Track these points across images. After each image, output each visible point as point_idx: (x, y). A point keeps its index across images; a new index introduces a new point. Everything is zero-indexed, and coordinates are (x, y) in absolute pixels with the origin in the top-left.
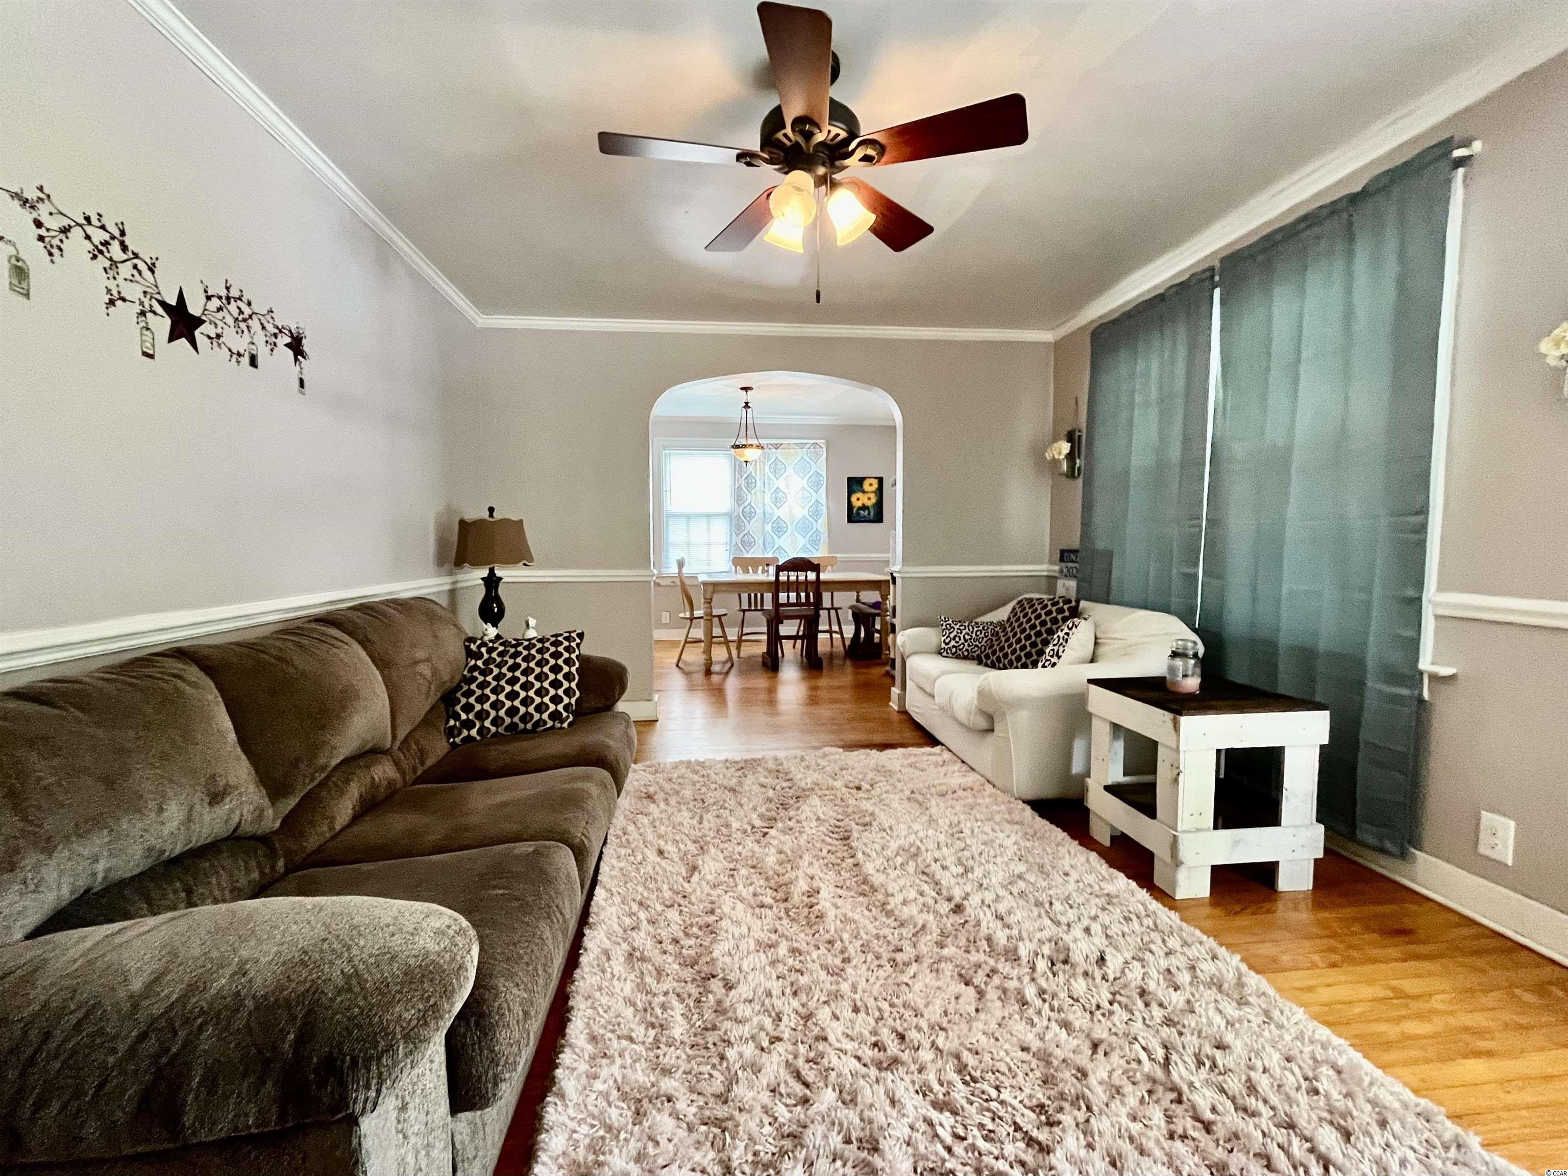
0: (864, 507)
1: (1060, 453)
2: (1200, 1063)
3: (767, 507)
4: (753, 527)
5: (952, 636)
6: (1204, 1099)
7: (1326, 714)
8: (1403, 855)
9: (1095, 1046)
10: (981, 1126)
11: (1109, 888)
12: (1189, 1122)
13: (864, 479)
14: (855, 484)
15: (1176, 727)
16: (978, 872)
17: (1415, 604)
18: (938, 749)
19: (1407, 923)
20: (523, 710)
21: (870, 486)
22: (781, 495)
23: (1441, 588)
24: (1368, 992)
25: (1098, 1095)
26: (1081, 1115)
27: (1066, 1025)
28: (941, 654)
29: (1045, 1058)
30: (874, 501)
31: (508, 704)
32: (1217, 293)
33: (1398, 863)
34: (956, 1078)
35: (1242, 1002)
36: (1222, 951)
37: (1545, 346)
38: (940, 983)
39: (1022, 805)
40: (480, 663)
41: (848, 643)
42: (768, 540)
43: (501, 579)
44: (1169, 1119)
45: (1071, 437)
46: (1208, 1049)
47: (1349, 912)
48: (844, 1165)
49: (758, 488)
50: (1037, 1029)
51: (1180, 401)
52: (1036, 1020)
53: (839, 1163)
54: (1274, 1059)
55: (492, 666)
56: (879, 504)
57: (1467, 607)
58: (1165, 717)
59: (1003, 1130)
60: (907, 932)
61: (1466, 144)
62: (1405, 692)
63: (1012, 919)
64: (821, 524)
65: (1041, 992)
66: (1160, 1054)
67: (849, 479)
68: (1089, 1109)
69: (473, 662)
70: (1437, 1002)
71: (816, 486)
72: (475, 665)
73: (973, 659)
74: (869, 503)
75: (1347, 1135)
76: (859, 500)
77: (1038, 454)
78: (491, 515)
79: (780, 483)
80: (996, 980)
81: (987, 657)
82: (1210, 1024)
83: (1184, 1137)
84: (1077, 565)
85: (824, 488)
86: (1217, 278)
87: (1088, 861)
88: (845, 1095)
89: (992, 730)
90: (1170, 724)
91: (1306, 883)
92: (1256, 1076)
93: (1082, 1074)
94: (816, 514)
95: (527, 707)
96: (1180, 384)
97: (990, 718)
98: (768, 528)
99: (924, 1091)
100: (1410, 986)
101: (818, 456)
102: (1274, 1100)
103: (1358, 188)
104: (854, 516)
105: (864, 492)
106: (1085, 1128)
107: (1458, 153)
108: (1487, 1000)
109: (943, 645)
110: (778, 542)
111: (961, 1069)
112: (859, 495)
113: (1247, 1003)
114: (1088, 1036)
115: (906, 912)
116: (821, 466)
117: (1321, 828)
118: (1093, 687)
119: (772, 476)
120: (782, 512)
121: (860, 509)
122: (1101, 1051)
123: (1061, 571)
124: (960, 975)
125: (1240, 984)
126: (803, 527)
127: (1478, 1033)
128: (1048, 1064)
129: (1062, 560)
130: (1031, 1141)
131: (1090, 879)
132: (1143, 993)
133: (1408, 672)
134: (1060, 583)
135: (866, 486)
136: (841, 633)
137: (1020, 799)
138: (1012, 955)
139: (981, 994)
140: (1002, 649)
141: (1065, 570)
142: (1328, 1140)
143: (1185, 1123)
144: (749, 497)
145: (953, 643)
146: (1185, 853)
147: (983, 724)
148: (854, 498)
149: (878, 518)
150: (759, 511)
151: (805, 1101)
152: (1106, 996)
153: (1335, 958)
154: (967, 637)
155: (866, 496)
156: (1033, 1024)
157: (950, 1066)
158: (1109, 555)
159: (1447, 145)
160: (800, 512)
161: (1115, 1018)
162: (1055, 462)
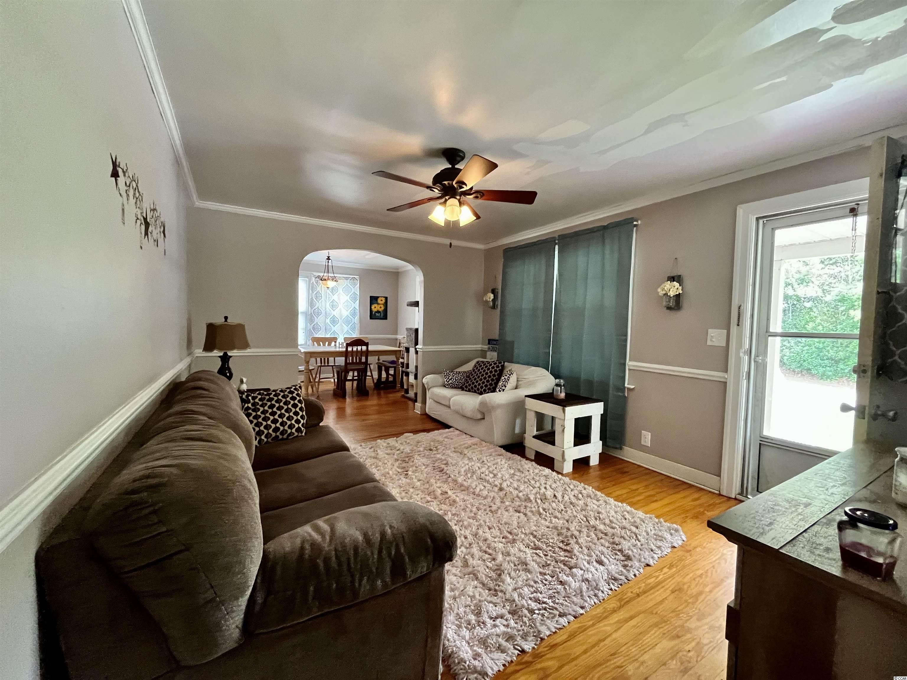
0: (378, 312)
1: (490, 298)
2: (596, 519)
3: (327, 309)
4: (319, 320)
5: (450, 378)
6: (602, 527)
7: (603, 403)
8: (621, 448)
9: (567, 521)
10: (550, 550)
11: (544, 473)
12: (602, 535)
13: (378, 297)
14: (374, 300)
15: (564, 411)
16: (500, 475)
17: (624, 364)
18: (451, 429)
19: (626, 470)
20: (282, 428)
21: (381, 301)
22: (335, 303)
23: (630, 360)
24: (624, 491)
25: (576, 533)
26: (575, 540)
27: (555, 517)
28: (445, 386)
29: (556, 528)
30: (383, 308)
31: (273, 426)
32: (557, 247)
33: (619, 451)
34: (534, 539)
35: (598, 500)
36: (586, 486)
37: (659, 290)
38: (510, 514)
39: (500, 448)
40: (250, 405)
41: (375, 381)
42: (328, 327)
43: (231, 357)
44: (596, 535)
45: (493, 291)
46: (597, 515)
47: (610, 469)
48: (519, 572)
49: (323, 299)
50: (548, 521)
51: (542, 285)
52: (546, 518)
53: (518, 572)
54: (613, 513)
55: (258, 407)
56: (386, 310)
57: (636, 366)
58: (559, 408)
59: (557, 549)
60: (489, 500)
61: (637, 221)
62: (620, 394)
63: (521, 489)
64: (357, 319)
65: (544, 509)
66: (585, 519)
67: (371, 297)
68: (576, 538)
69: (246, 405)
70: (640, 491)
71: (354, 299)
72: (248, 406)
73: (459, 388)
74: (380, 310)
75: (637, 528)
76: (376, 308)
77: (480, 297)
78: (226, 321)
79: (335, 297)
80: (528, 509)
81: (466, 387)
82: (594, 508)
83: (601, 538)
84: (497, 346)
85: (358, 301)
86: (557, 241)
87: (532, 465)
88: (504, 554)
89: (484, 419)
90: (562, 411)
91: (597, 462)
92: (611, 518)
93: (568, 529)
94: (354, 314)
95: (284, 427)
96: (543, 278)
97: (483, 414)
98: (328, 321)
99: (528, 546)
100: (634, 487)
101: (356, 285)
102: (618, 523)
103: (605, 224)
104: (373, 316)
105: (378, 304)
106: (577, 543)
107: (635, 223)
108: (651, 487)
109: (446, 383)
110: (334, 329)
111: (535, 537)
112: (376, 305)
113: (599, 500)
114: (564, 519)
115: (485, 493)
116: (357, 290)
117: (601, 442)
118: (527, 398)
119: (331, 294)
120: (336, 313)
121: (376, 312)
122: (570, 522)
123: (489, 348)
124: (516, 510)
125: (596, 495)
126: (347, 321)
127: (653, 496)
128: (558, 530)
129: (489, 344)
130: (565, 551)
131: (537, 471)
132: (571, 503)
133: (622, 387)
134: (488, 353)
135: (379, 301)
136: (372, 376)
137: (497, 445)
138: (528, 500)
139: (525, 515)
140: (473, 383)
141: (491, 348)
142: (634, 529)
143: (600, 535)
144: (317, 304)
145: (450, 382)
146: (566, 457)
147: (479, 416)
148: (373, 307)
149: (385, 317)
150: (324, 312)
151: (494, 559)
152: (562, 507)
153: (613, 483)
154: (457, 379)
155: (379, 306)
156: (546, 520)
157: (531, 537)
158: (512, 343)
159: (633, 219)
160: (346, 313)
161: (568, 512)
162: (487, 302)
